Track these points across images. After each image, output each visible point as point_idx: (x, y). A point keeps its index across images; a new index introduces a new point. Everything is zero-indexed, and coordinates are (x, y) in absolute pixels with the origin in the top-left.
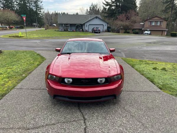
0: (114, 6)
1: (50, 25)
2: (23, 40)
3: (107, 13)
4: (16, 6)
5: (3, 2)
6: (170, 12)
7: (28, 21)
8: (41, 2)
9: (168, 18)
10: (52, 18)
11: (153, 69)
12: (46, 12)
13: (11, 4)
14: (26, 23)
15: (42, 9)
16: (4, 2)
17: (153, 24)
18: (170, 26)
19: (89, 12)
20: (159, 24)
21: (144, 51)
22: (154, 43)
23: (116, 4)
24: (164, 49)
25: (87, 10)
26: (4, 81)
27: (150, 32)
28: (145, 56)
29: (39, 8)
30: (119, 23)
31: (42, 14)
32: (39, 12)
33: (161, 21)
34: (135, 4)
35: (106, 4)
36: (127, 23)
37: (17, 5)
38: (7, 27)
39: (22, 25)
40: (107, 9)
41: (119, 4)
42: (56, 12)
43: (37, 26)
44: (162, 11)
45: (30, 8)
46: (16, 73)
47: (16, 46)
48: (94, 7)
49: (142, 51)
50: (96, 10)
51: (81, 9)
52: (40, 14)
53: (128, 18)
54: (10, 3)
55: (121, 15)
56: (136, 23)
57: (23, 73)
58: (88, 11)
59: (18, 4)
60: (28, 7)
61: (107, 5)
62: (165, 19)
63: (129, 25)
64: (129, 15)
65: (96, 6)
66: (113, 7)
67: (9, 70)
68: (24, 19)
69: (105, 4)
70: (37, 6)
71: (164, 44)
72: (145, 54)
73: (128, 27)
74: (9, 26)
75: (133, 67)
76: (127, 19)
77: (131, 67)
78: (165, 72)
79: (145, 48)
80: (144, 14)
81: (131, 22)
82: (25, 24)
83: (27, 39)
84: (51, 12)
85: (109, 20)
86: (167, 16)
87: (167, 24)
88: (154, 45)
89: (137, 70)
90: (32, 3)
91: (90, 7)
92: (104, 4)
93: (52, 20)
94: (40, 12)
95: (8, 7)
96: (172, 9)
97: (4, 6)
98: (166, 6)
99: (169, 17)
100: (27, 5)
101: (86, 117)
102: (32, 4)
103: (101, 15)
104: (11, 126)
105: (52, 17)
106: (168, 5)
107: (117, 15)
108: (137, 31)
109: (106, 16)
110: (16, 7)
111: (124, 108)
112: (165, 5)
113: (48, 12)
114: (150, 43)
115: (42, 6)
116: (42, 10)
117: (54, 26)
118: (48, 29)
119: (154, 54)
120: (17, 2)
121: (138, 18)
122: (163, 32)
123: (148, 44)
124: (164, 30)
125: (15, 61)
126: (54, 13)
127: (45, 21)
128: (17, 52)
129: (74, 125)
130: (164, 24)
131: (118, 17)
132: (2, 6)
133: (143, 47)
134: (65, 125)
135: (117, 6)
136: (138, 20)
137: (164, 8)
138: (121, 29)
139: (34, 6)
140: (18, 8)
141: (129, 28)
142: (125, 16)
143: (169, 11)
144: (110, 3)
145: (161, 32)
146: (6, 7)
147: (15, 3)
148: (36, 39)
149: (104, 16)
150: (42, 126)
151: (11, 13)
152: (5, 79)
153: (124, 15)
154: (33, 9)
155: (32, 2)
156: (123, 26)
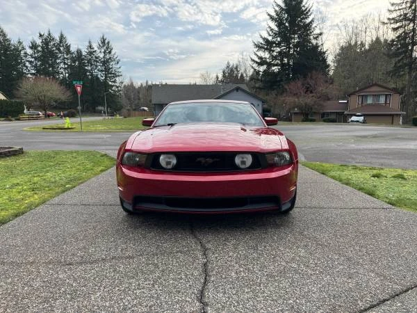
0: (277, 65)
1: (135, 110)
2: (73, 134)
3: (261, 81)
4: (62, 70)
5: (36, 64)
6: (407, 77)
7: (86, 102)
8: (118, 63)
9: (403, 89)
10: (141, 96)
11: (374, 176)
12: (126, 82)
13: (53, 68)
14: (83, 104)
15: (119, 76)
16: (39, 63)
17: (370, 101)
18: (410, 108)
19: (222, 81)
20: (382, 100)
21: (350, 150)
22: (375, 137)
23: (282, 60)
24: (399, 147)
25: (217, 77)
26: (22, 195)
27: (362, 118)
28: (353, 158)
29: (111, 73)
30: (290, 100)
31: (117, 87)
32: (110, 83)
33: (386, 95)
34: (324, 60)
35: (259, 61)
36: (308, 100)
37: (65, 69)
38: (39, 115)
39: (73, 111)
40: (261, 73)
41: (288, 61)
42: (150, 83)
43: (105, 113)
44: (388, 73)
45: (92, 75)
46: (52, 183)
47: (56, 143)
48: (232, 70)
49: (346, 150)
50: (237, 76)
51: (203, 76)
52: (113, 86)
53: (309, 90)
54: (52, 66)
55: (293, 83)
56: (329, 99)
57: (68, 183)
58: (220, 79)
59: (68, 68)
60: (88, 74)
61: (260, 64)
62: (395, 90)
63: (312, 103)
64: (312, 82)
65: (236, 68)
66: (275, 69)
67: (35, 178)
68: (79, 89)
69: (257, 62)
70: (107, 70)
71: (398, 138)
72: (354, 156)
73: (311, 109)
74: (44, 112)
75: (323, 174)
76: (307, 91)
77: (318, 174)
78: (403, 182)
79: (353, 145)
80: (346, 81)
81: (318, 98)
82: (79, 108)
83: (81, 132)
84: (137, 84)
85: (267, 95)
86: (400, 85)
87: (402, 102)
88: (374, 139)
89: (333, 177)
90: (98, 64)
91: (224, 72)
92: (253, 60)
93: (139, 99)
94: (115, 82)
95: (47, 74)
96: (410, 69)
97: (38, 71)
98: (396, 64)
99: (405, 87)
100: (86, 68)
101: (209, 246)
102: (97, 66)
103: (247, 85)
104: (31, 259)
105: (139, 93)
106: (399, 61)
107: (285, 84)
108: (333, 117)
109: (259, 88)
110: (62, 73)
111: (301, 233)
112: (394, 61)
113: (132, 83)
114: (365, 137)
115: (120, 70)
116: (117, 79)
117: (144, 110)
118: (129, 116)
119: (375, 156)
120: (65, 64)
121: (332, 90)
122: (395, 117)
123: (359, 139)
124: (397, 115)
125: (50, 166)
126: (144, 85)
127: (124, 101)
128: (57, 153)
129: (179, 258)
130: (395, 101)
131: (286, 87)
132: (33, 72)
133: (348, 143)
134: (158, 258)
135: (283, 65)
136: (334, 92)
137: (391, 67)
138: (295, 113)
139: (102, 71)
140: (67, 75)
141: (314, 111)
142: (303, 85)
143: (404, 74)
144: (268, 60)
145: (390, 119)
146: (40, 75)
147: (62, 65)
148: (101, 132)
149: (254, 87)
150: (103, 259)
151: (51, 84)
152: (26, 192)
153: (299, 84)
154: (99, 76)
155: (97, 62)
156: (300, 107)
